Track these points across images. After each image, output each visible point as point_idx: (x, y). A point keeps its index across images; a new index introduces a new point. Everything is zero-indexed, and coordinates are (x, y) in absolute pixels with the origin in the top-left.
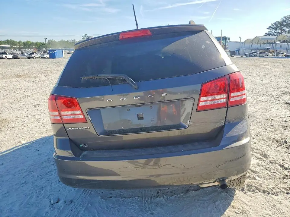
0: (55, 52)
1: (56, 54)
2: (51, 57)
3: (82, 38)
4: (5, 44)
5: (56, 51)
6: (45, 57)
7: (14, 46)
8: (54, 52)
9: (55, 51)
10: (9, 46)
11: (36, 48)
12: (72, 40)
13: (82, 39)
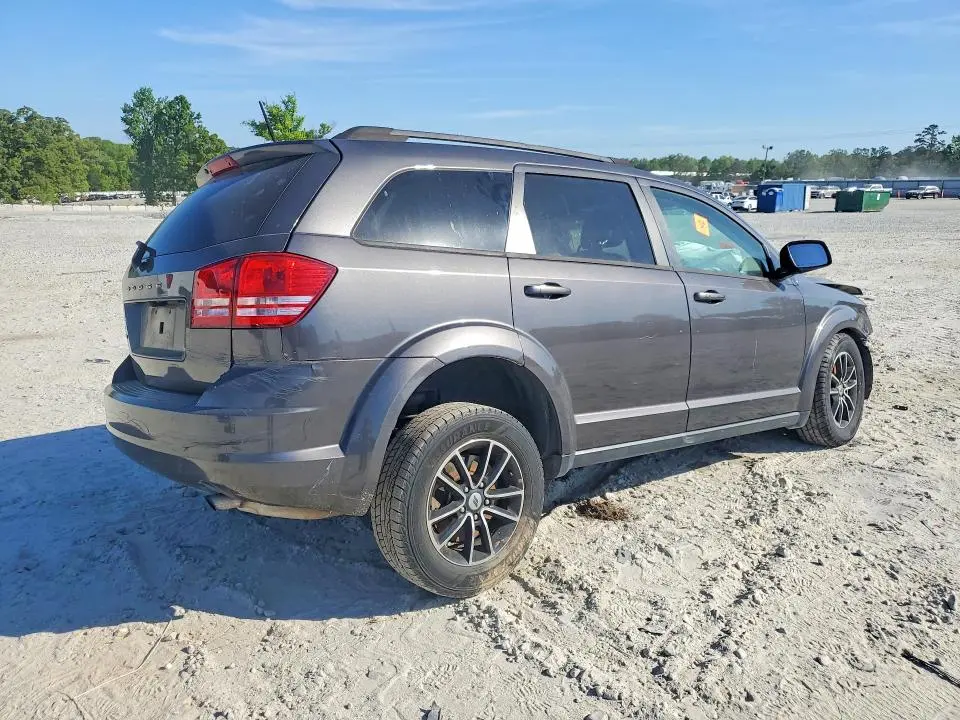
0: (775, 193)
1: (778, 196)
2: (760, 209)
3: (916, 141)
4: (662, 169)
5: (780, 187)
6: (746, 206)
7: (683, 174)
8: (773, 191)
9: (777, 190)
10: (671, 173)
11: (745, 180)
12: (874, 149)
13: (915, 144)
